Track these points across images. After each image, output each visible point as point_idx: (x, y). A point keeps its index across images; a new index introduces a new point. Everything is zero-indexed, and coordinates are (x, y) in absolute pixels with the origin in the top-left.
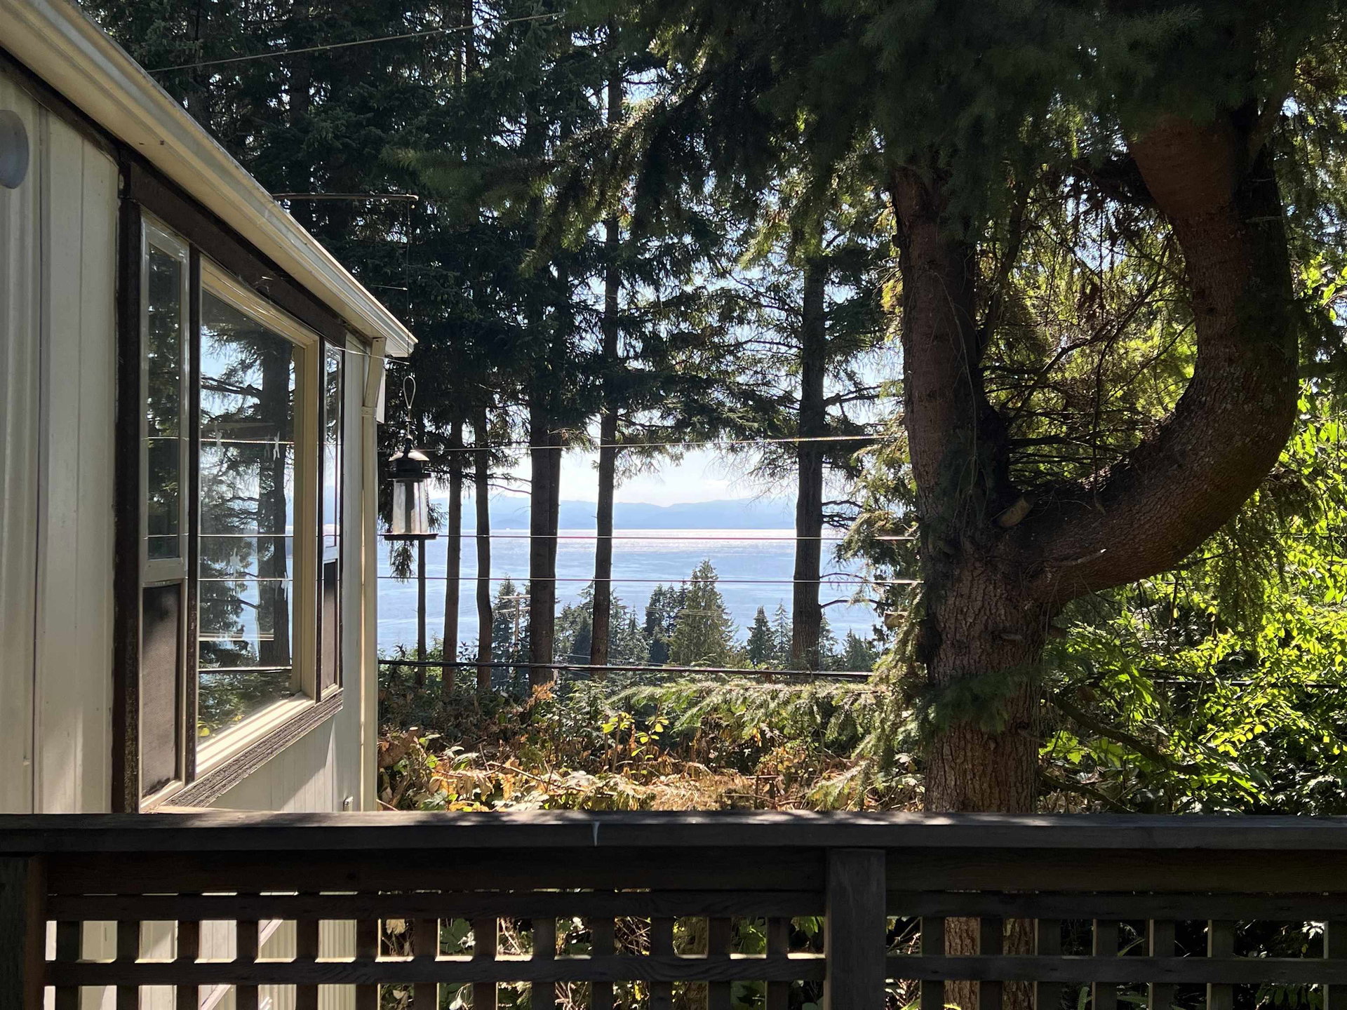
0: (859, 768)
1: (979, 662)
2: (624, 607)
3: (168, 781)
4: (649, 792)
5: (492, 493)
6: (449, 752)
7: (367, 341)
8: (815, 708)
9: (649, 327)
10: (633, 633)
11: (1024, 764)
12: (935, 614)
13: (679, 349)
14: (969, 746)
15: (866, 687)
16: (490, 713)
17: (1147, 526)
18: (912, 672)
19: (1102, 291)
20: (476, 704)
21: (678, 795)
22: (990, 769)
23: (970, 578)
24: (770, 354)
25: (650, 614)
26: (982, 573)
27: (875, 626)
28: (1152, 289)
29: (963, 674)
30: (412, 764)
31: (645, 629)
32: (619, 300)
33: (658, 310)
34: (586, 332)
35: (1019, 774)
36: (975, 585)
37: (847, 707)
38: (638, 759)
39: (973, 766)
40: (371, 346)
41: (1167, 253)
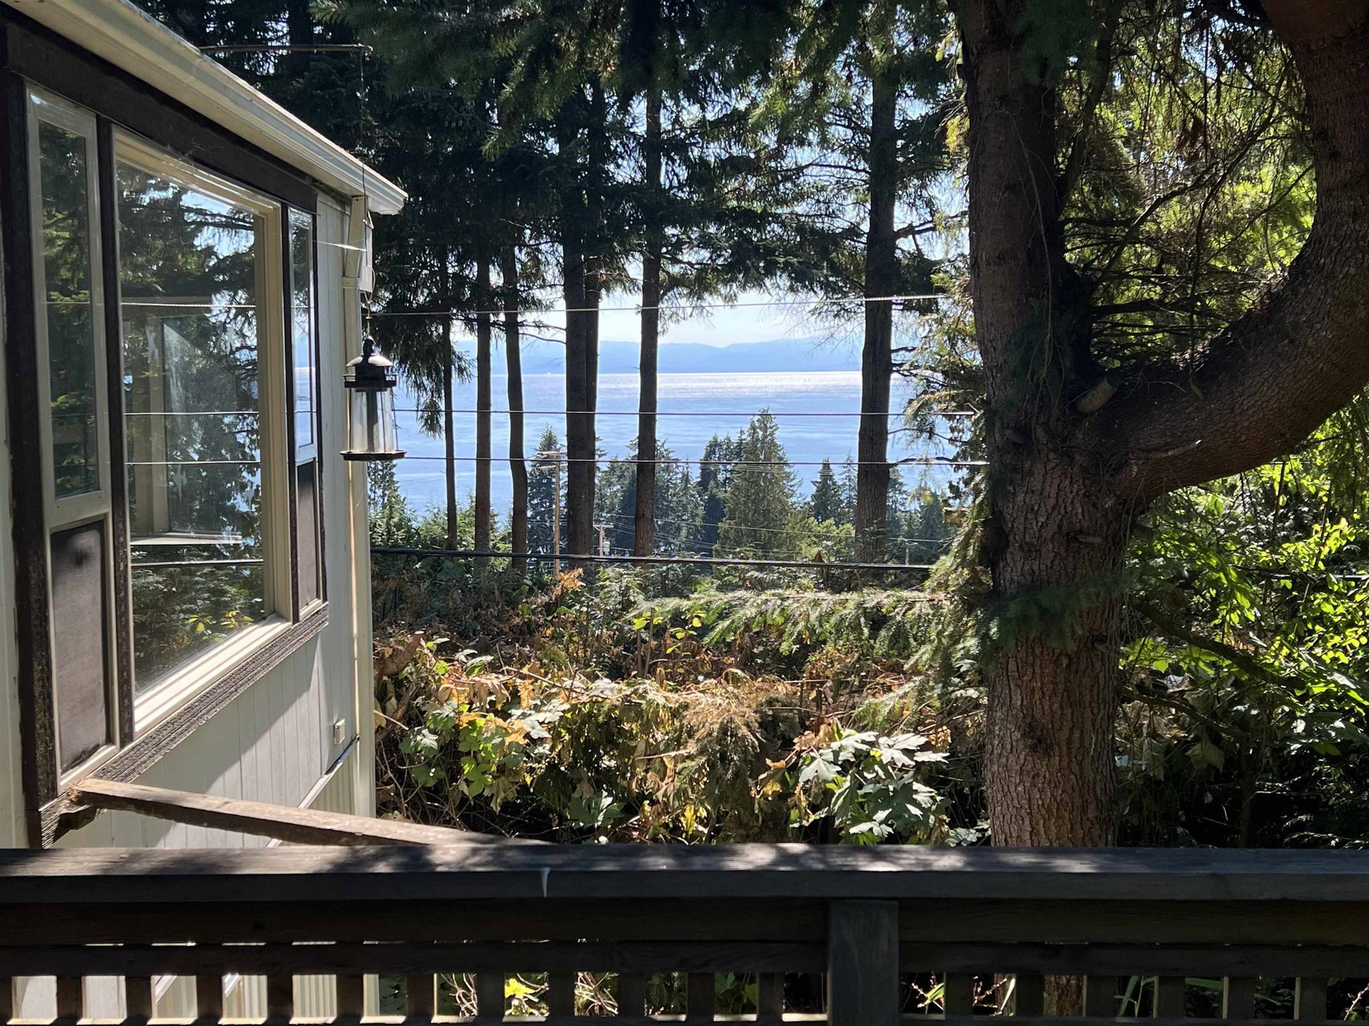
0: (912, 684)
1: (1051, 567)
2: (676, 461)
3: (97, 747)
4: (681, 700)
5: (522, 344)
6: (461, 656)
7: (343, 199)
8: (862, 620)
9: (695, 153)
10: (686, 488)
11: (1102, 682)
12: (1001, 513)
13: (730, 177)
14: (1038, 662)
15: (921, 595)
16: (513, 603)
17: (1250, 412)
18: (974, 579)
19: (1206, 126)
20: (496, 592)
21: (713, 704)
22: (1061, 687)
23: (1043, 472)
24: (833, 180)
25: (705, 465)
26: (1057, 466)
27: (950, 483)
28: (1266, 125)
29: (1033, 581)
30: (418, 671)
31: (699, 484)
32: (662, 120)
33: (707, 130)
34: (623, 158)
35: (1095, 693)
36: (1049, 480)
37: (898, 618)
38: (673, 656)
39: (1042, 684)
40: (350, 205)
41: (1285, 82)
